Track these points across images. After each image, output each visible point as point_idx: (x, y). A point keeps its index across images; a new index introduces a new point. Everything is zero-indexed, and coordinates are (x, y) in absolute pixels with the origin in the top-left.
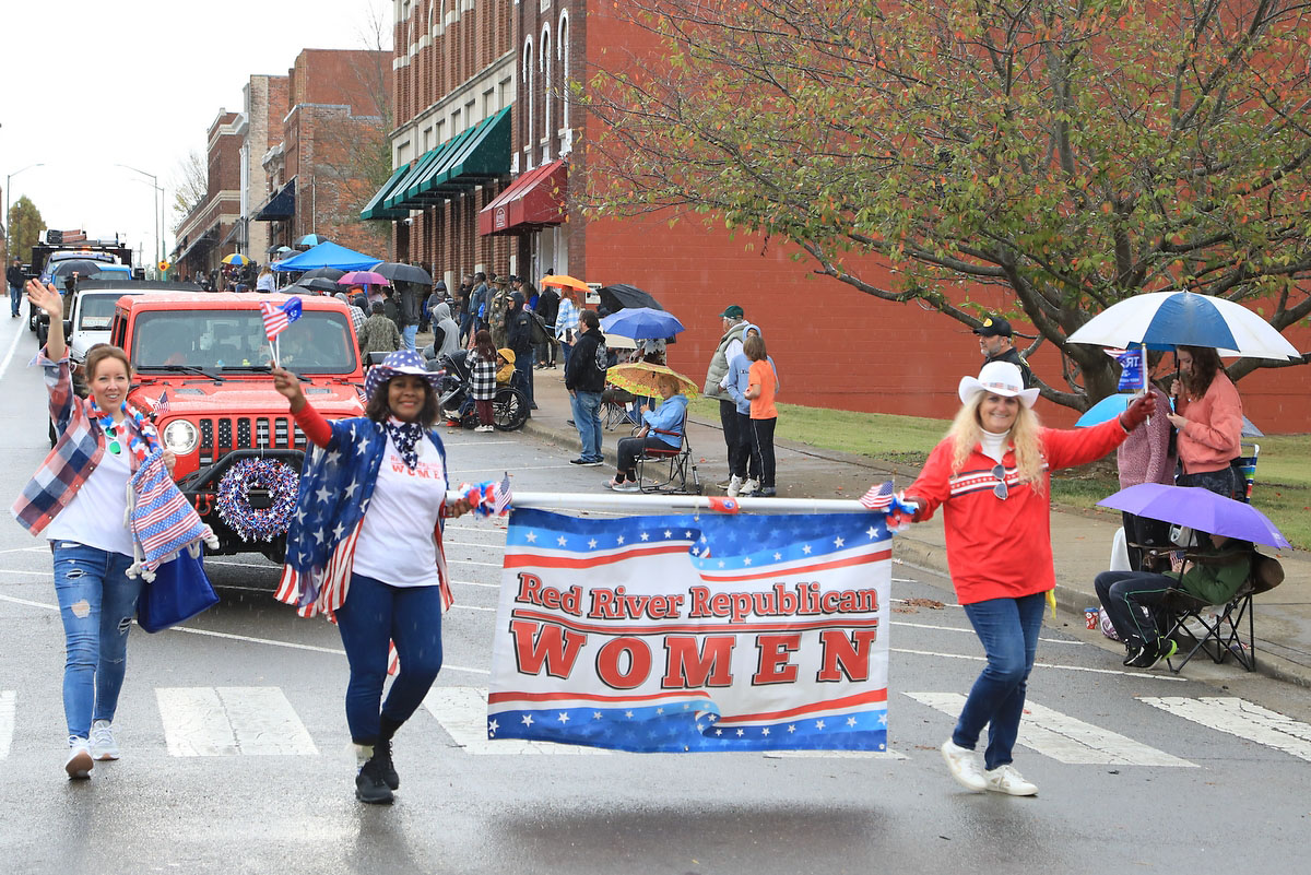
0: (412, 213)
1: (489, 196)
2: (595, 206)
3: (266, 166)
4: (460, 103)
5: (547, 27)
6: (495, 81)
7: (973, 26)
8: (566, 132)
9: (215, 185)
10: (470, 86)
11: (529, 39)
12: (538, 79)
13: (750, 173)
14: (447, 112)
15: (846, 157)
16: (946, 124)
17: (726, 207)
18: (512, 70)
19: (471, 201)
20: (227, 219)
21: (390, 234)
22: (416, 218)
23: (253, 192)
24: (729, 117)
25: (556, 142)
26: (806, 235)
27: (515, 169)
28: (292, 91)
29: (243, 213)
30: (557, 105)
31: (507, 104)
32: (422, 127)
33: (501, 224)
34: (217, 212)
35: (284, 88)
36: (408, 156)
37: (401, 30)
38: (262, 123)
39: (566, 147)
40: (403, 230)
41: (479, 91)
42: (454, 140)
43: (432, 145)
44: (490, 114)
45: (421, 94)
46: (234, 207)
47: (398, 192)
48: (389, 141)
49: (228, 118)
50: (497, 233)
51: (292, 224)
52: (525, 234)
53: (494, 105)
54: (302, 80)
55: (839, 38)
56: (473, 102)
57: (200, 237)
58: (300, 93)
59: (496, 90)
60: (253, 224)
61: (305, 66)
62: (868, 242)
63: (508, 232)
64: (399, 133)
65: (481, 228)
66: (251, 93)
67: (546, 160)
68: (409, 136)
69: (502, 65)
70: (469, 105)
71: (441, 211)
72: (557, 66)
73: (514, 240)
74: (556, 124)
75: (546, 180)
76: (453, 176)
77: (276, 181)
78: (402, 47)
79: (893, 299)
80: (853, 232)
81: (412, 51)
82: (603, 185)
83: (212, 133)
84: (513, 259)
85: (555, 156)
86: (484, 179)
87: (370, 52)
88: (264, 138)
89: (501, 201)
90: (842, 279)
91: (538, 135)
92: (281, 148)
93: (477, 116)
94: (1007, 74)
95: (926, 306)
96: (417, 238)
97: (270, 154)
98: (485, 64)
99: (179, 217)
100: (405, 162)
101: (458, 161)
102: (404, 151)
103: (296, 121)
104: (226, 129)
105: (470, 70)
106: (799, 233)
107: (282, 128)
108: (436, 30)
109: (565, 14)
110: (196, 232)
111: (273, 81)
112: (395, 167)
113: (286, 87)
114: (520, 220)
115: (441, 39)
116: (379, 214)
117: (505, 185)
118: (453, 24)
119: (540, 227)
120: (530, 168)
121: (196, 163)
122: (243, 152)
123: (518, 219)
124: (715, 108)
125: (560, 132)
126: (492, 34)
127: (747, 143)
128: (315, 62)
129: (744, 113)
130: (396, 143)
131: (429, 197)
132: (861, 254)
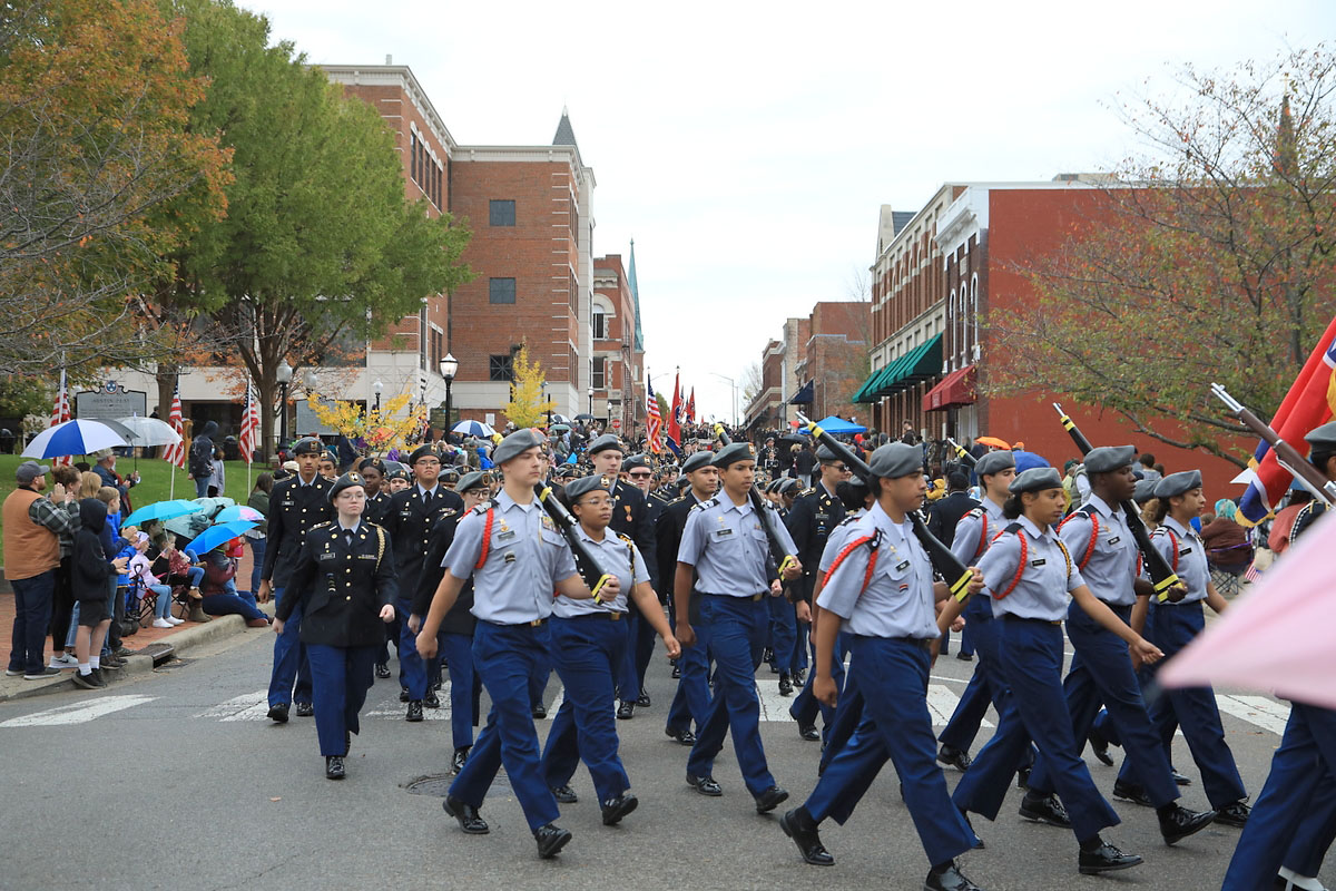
0: (883, 398)
1: (929, 387)
3: (796, 372)
4: (912, 332)
5: (964, 284)
6: (932, 318)
7: (1234, 275)
8: (977, 348)
9: (767, 384)
10: (918, 321)
11: (953, 292)
12: (959, 315)
14: (904, 338)
15: (1151, 359)
16: (1218, 337)
17: (1074, 390)
18: (943, 311)
19: (918, 391)
20: (774, 404)
21: (870, 410)
22: (885, 401)
23: (789, 387)
25: (970, 354)
26: (1126, 407)
27: (945, 371)
28: (812, 327)
29: (783, 401)
30: (971, 331)
31: (940, 332)
32: (889, 346)
33: (936, 405)
34: (768, 400)
35: (807, 326)
36: (881, 365)
37: (876, 289)
38: (795, 347)
39: (977, 357)
40: (878, 409)
41: (922, 325)
42: (908, 354)
43: (895, 357)
44: (930, 338)
45: (888, 327)
46: (778, 397)
47: (875, 385)
48: (870, 355)
49: (774, 344)
50: (936, 410)
51: (812, 406)
52: (951, 409)
53: (932, 333)
54: (817, 320)
55: (1147, 284)
56: (919, 331)
57: (759, 414)
58: (817, 327)
59: (933, 324)
60: (789, 407)
61: (820, 313)
62: (1165, 411)
63: (940, 409)
64: (875, 351)
65: (925, 407)
66: (788, 329)
67: (964, 365)
68: (881, 352)
69: (936, 308)
70: (917, 333)
71: (900, 398)
72: (971, 309)
73: (944, 413)
74: (970, 343)
75: (964, 377)
76: (907, 375)
77: (802, 381)
78: (876, 299)
79: (1184, 447)
80: (1157, 404)
81: (883, 301)
83: (765, 354)
84: (944, 425)
85: (970, 361)
86: (926, 377)
87: (858, 303)
88: (796, 356)
89: (936, 390)
90: (1152, 435)
91: (959, 349)
92: (805, 361)
93: (921, 339)
94: (1258, 304)
95: (1205, 451)
96: (886, 414)
97: (800, 364)
98: (926, 307)
99: (747, 403)
100: (878, 368)
101: (910, 368)
102: (878, 362)
103: (813, 345)
104: (773, 351)
105: (918, 311)
106: (1122, 408)
107: (805, 349)
108: (897, 288)
109: (975, 275)
110: (756, 411)
111: (801, 322)
112: (873, 370)
113: (808, 325)
114: (948, 402)
115: (900, 293)
116: (863, 399)
117: (938, 380)
118: (907, 284)
119: (960, 405)
120: (954, 370)
121: (756, 371)
122: (783, 364)
123: (946, 401)
124: (1067, 329)
125: (973, 348)
126: (931, 289)
127: (1087, 350)
128: (824, 309)
130: (873, 357)
131: (892, 389)
132: (1162, 417)
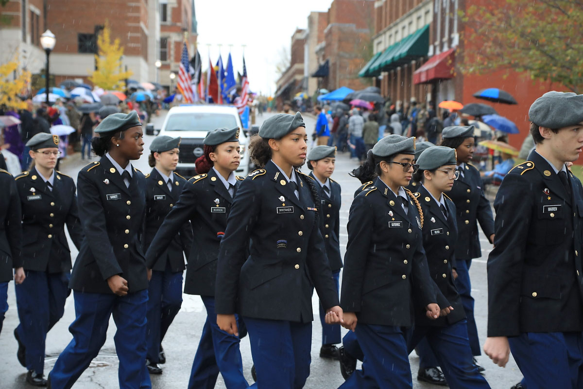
0: (383, 74)
1: (418, 66)
2: (467, 69)
3: (317, 53)
4: (406, 22)
6: (422, 12)
8: (456, 36)
9: (293, 61)
10: (410, 15)
12: (443, 10)
13: (544, 53)
14: (400, 27)
17: (531, 69)
18: (430, 7)
19: (410, 68)
20: (298, 77)
21: (373, 83)
22: (384, 77)
23: (310, 65)
24: (534, 26)
25: (450, 40)
27: (430, 53)
28: (329, 18)
29: (306, 75)
30: (451, 22)
31: (428, 23)
32: (388, 34)
33: (423, 79)
34: (294, 74)
35: (325, 17)
36: (381, 48)
38: (315, 33)
39: (456, 42)
40: (378, 82)
41: (415, 17)
42: (403, 40)
43: (392, 42)
44: (420, 28)
45: (388, 18)
46: (301, 72)
47: (376, 64)
48: (372, 41)
49: (299, 31)
50: (423, 83)
51: (328, 79)
52: (435, 83)
53: (422, 24)
54: (333, 14)
56: (412, 22)
57: (287, 85)
58: (332, 18)
59: (423, 17)
60: (310, 79)
61: (335, 7)
63: (426, 83)
64: (378, 37)
65: (415, 81)
66: (311, 19)
67: (446, 49)
68: (382, 38)
69: (425, 4)
70: (410, 23)
71: (395, 74)
72: (452, 6)
73: (429, 86)
74: (451, 32)
75: (446, 58)
76: (402, 56)
77: (321, 59)
82: (472, 59)
83: (293, 37)
84: (429, 94)
85: (450, 47)
86: (416, 58)
88: (316, 40)
89: (424, 68)
91: (442, 36)
92: (323, 44)
93: (413, 29)
96: (384, 86)
97: (319, 47)
98: (418, 4)
99: (278, 76)
100: (379, 50)
101: (404, 50)
102: (379, 46)
103: (330, 32)
104: (300, 36)
105: (411, 6)
106: (567, 81)
107: (324, 35)
110: (284, 83)
111: (321, 14)
112: (375, 52)
114: (433, 77)
116: (368, 75)
117: (426, 60)
119: (442, 80)
120: (438, 53)
122: (306, 46)
123: (431, 77)
125: (453, 36)
127: (543, 39)
128: (340, 5)
129: (542, 24)
130: (376, 42)
131: (390, 67)
